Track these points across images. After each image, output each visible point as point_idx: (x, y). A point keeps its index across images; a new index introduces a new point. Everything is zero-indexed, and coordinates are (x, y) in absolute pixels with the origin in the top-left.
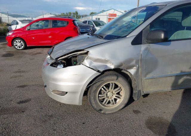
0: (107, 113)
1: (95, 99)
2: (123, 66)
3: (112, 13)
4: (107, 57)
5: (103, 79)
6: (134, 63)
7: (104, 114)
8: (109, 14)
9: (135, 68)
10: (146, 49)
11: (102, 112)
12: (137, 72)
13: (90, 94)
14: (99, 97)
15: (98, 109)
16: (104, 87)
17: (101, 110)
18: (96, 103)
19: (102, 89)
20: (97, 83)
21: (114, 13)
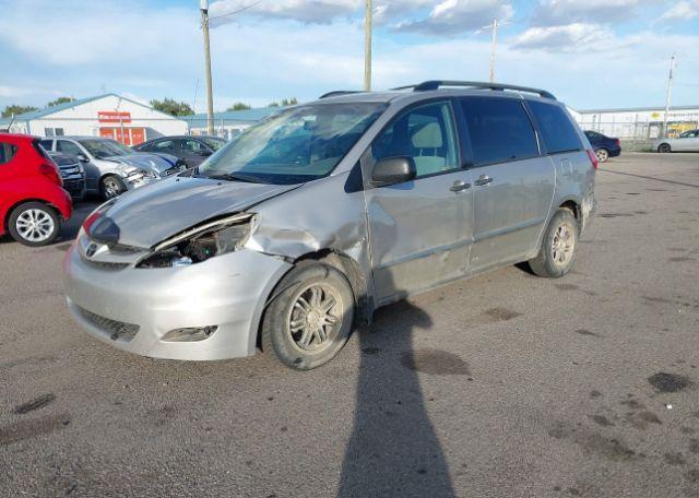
0: (313, 364)
1: (284, 334)
2: (335, 243)
3: (112, 111)
4: (301, 224)
5: (296, 280)
6: (356, 232)
7: (306, 369)
8: (100, 114)
9: (359, 244)
10: (374, 200)
11: (302, 365)
12: (363, 255)
13: (272, 321)
14: (291, 327)
15: (293, 359)
16: (302, 299)
17: (299, 361)
18: (288, 342)
19: (298, 305)
20: (288, 291)
21: (121, 110)
